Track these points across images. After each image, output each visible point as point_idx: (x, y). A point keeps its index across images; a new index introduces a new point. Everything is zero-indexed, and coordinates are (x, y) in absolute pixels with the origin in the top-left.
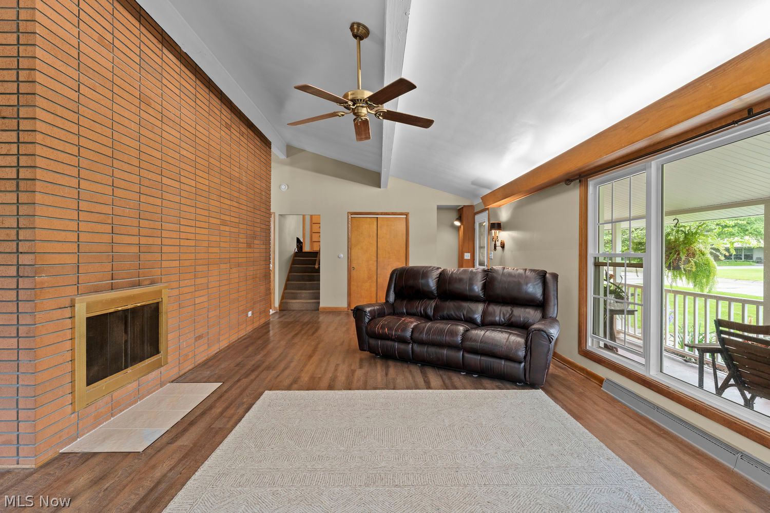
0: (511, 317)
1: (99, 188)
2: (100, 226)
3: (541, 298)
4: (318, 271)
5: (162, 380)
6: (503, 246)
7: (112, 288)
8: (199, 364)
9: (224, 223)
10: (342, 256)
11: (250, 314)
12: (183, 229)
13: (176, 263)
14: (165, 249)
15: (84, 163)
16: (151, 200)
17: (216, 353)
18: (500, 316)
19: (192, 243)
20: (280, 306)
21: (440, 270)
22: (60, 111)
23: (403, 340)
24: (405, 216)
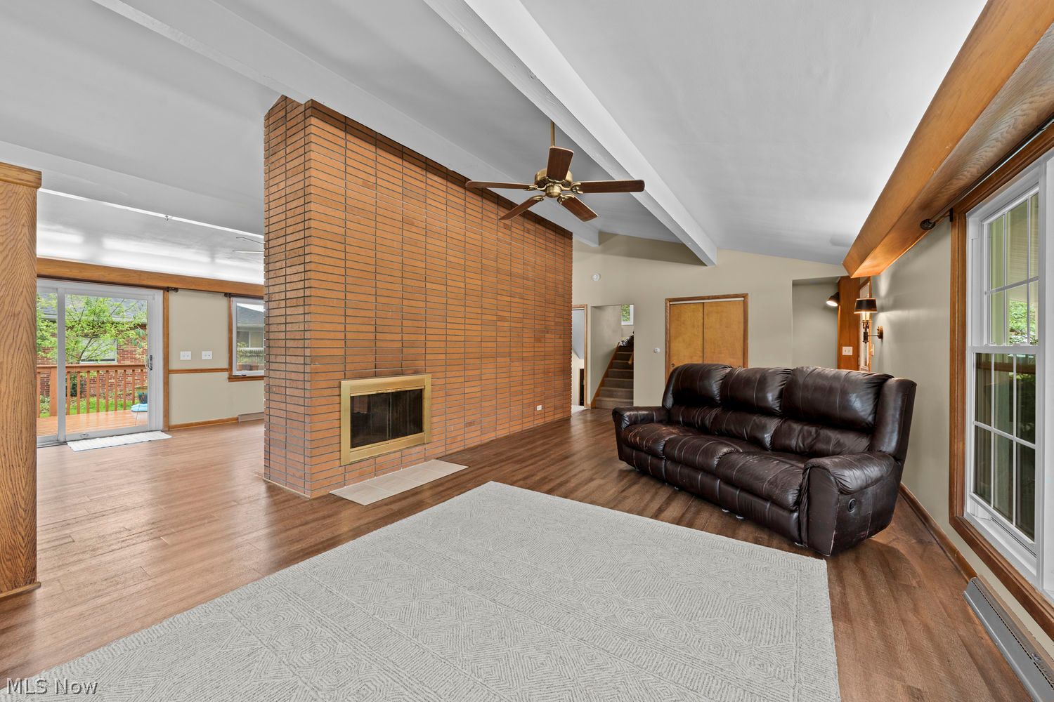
0: (815, 443)
1: (362, 297)
2: (363, 327)
3: (870, 419)
4: (631, 367)
5: (426, 455)
6: (881, 336)
7: (376, 375)
8: (469, 448)
9: (503, 319)
10: (659, 350)
11: (539, 408)
12: (449, 326)
13: (443, 357)
14: (429, 344)
15: (349, 280)
16: (414, 303)
17: (492, 441)
18: (798, 439)
19: (462, 338)
20: (592, 403)
21: (728, 370)
22: (329, 244)
23: (654, 454)
24: (743, 299)
